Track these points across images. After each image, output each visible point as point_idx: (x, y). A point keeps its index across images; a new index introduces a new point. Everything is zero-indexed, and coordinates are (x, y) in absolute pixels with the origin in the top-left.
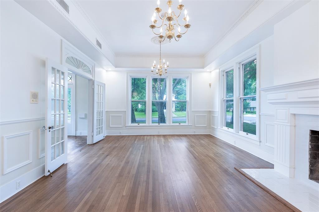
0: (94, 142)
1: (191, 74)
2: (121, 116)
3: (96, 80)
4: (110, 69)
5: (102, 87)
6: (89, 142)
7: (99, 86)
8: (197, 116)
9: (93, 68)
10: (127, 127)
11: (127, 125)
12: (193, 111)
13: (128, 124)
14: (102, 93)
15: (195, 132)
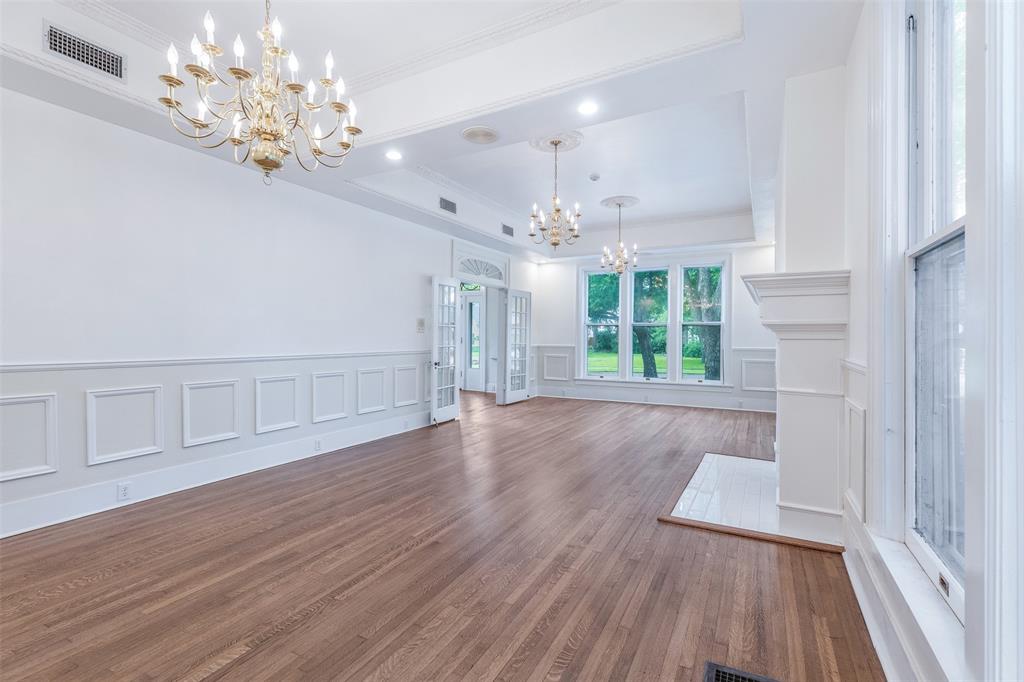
0: (508, 403)
1: (731, 255)
2: (565, 357)
3: (512, 287)
4: (543, 262)
5: (524, 300)
6: (499, 401)
7: (519, 300)
8: (746, 362)
9: (507, 266)
10: (577, 382)
11: (576, 378)
12: (735, 350)
13: (579, 375)
14: (524, 311)
15: (741, 405)
